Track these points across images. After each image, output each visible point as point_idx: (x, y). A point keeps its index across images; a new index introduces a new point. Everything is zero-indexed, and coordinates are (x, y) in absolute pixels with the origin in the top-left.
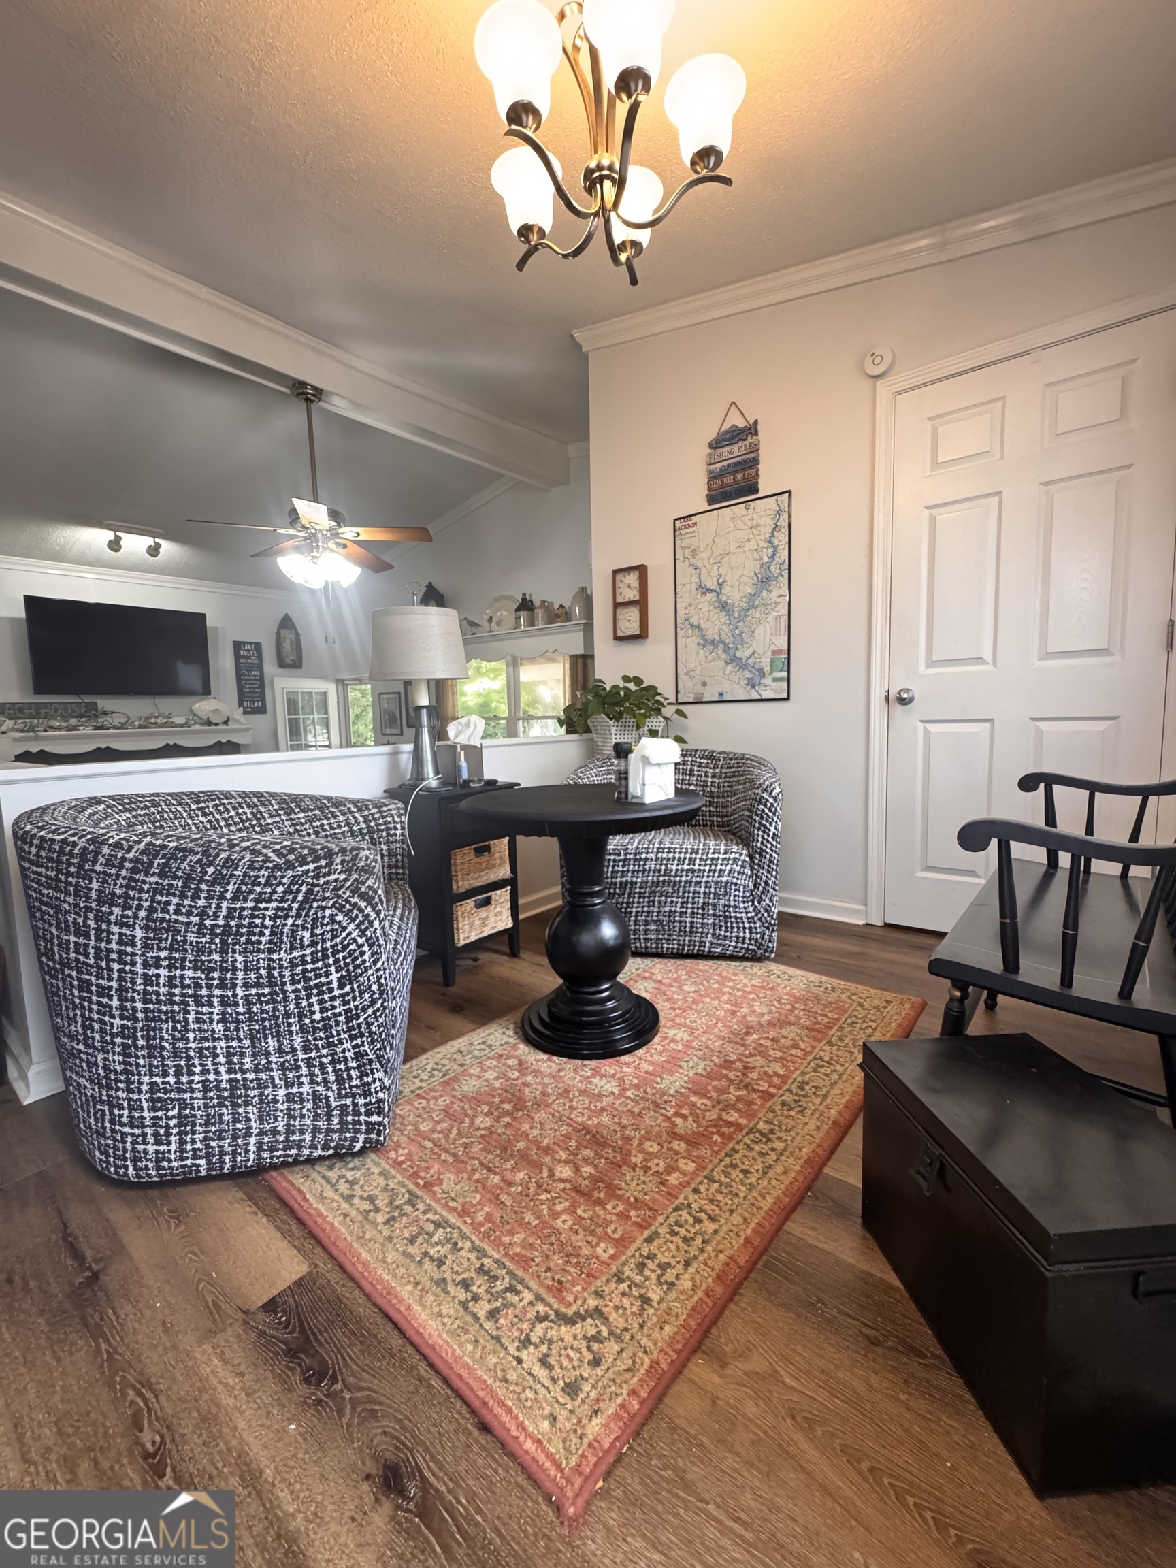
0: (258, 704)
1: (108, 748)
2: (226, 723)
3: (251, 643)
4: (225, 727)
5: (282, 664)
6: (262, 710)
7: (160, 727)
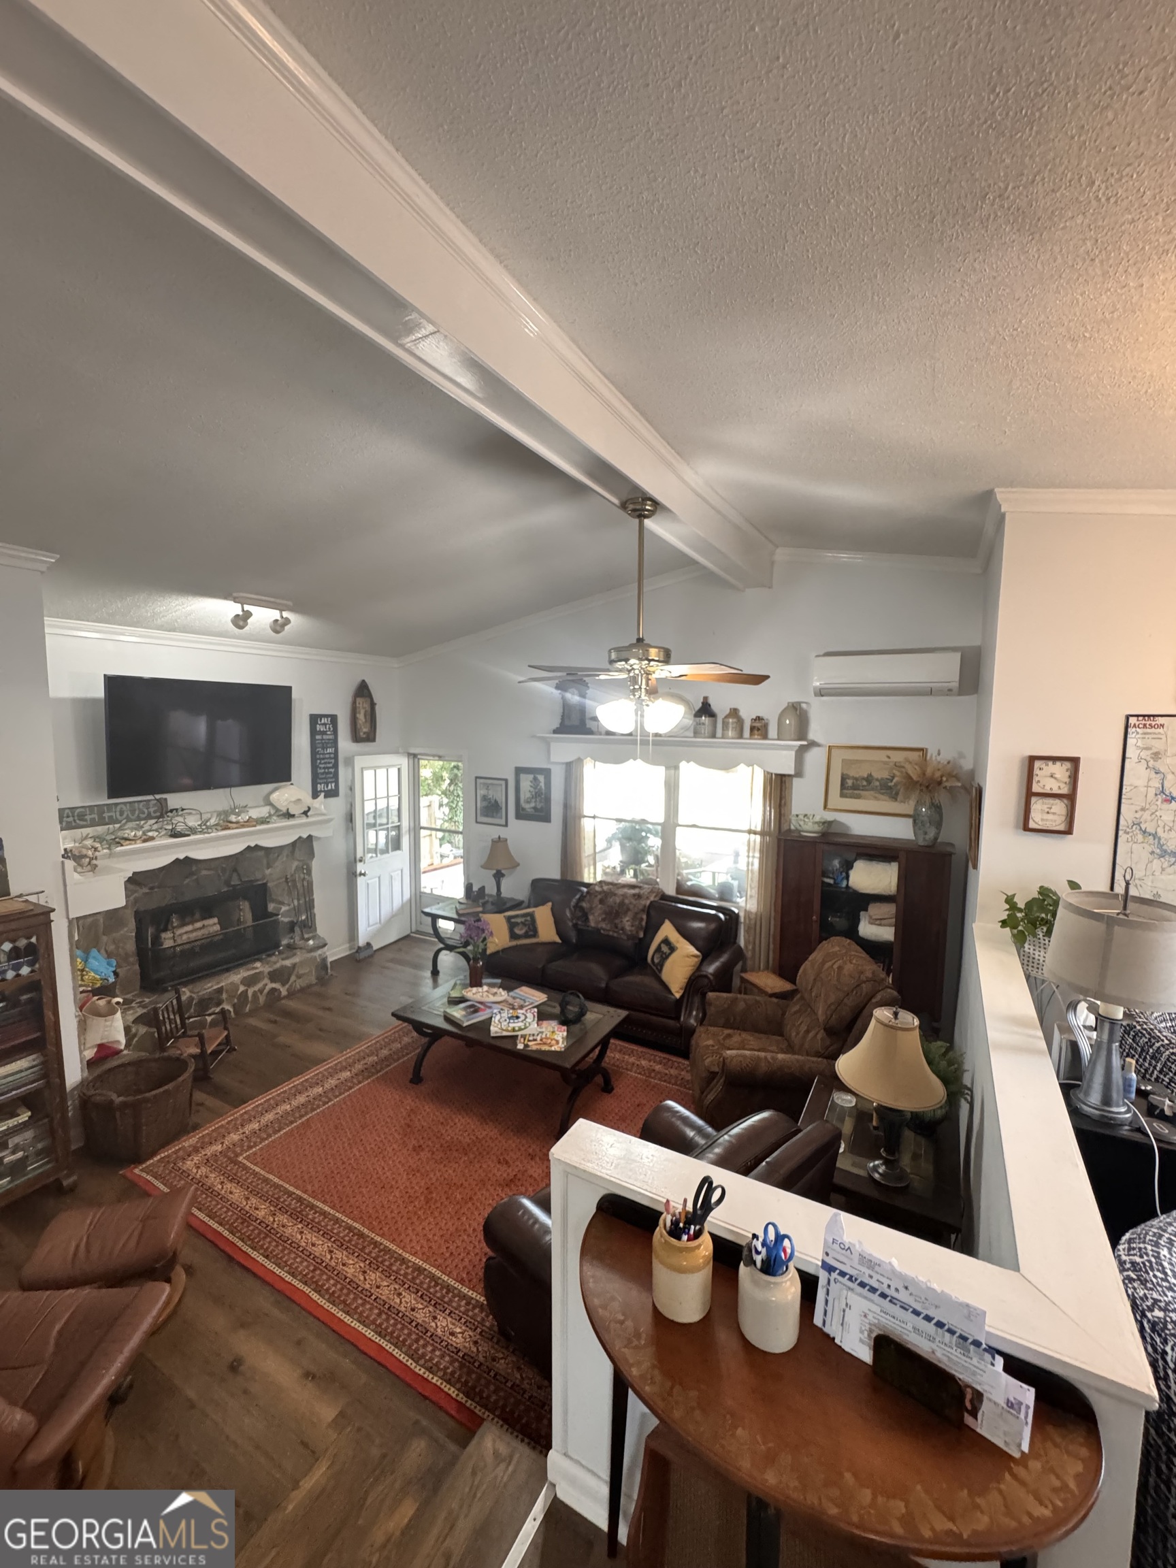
0: (331, 786)
1: (187, 858)
2: (305, 813)
3: (326, 716)
4: (304, 820)
5: (356, 738)
6: (333, 793)
7: (243, 826)
